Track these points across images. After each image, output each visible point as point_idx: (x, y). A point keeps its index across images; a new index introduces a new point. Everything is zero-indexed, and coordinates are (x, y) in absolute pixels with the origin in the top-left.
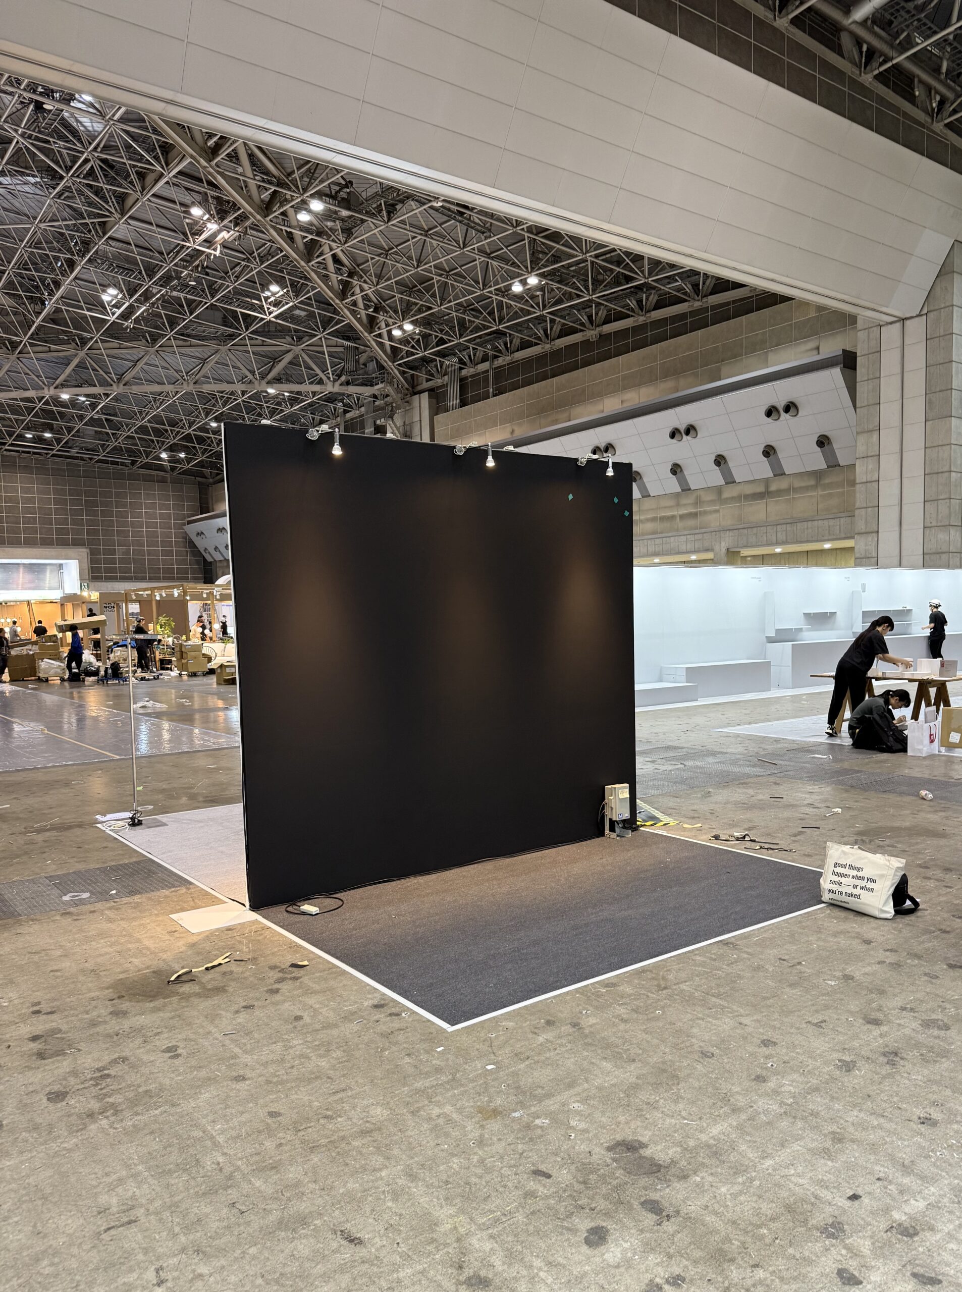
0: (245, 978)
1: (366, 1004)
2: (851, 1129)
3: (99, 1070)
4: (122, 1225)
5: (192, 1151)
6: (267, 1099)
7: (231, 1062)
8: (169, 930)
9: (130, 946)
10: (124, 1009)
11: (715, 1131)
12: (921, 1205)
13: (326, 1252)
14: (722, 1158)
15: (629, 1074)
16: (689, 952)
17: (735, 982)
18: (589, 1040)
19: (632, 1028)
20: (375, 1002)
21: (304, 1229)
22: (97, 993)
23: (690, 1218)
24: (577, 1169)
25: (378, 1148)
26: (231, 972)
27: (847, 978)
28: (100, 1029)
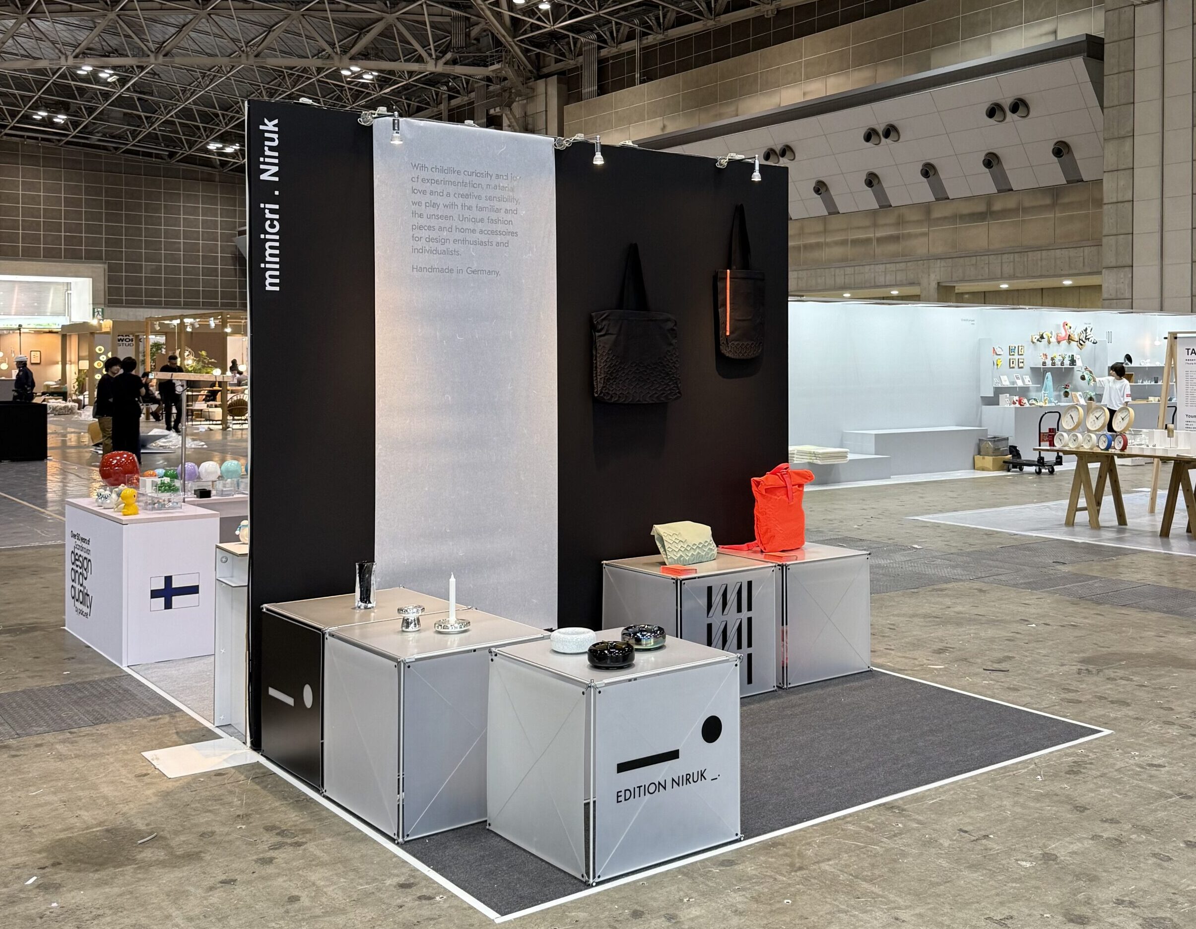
0: (230, 842)
1: (388, 882)
8: (138, 772)
9: (81, 793)
10: (58, 881)
16: (838, 818)
17: (895, 861)
19: (748, 923)
20: (402, 880)
22: (24, 859)
26: (213, 833)
27: (1048, 858)
28: (19, 909)
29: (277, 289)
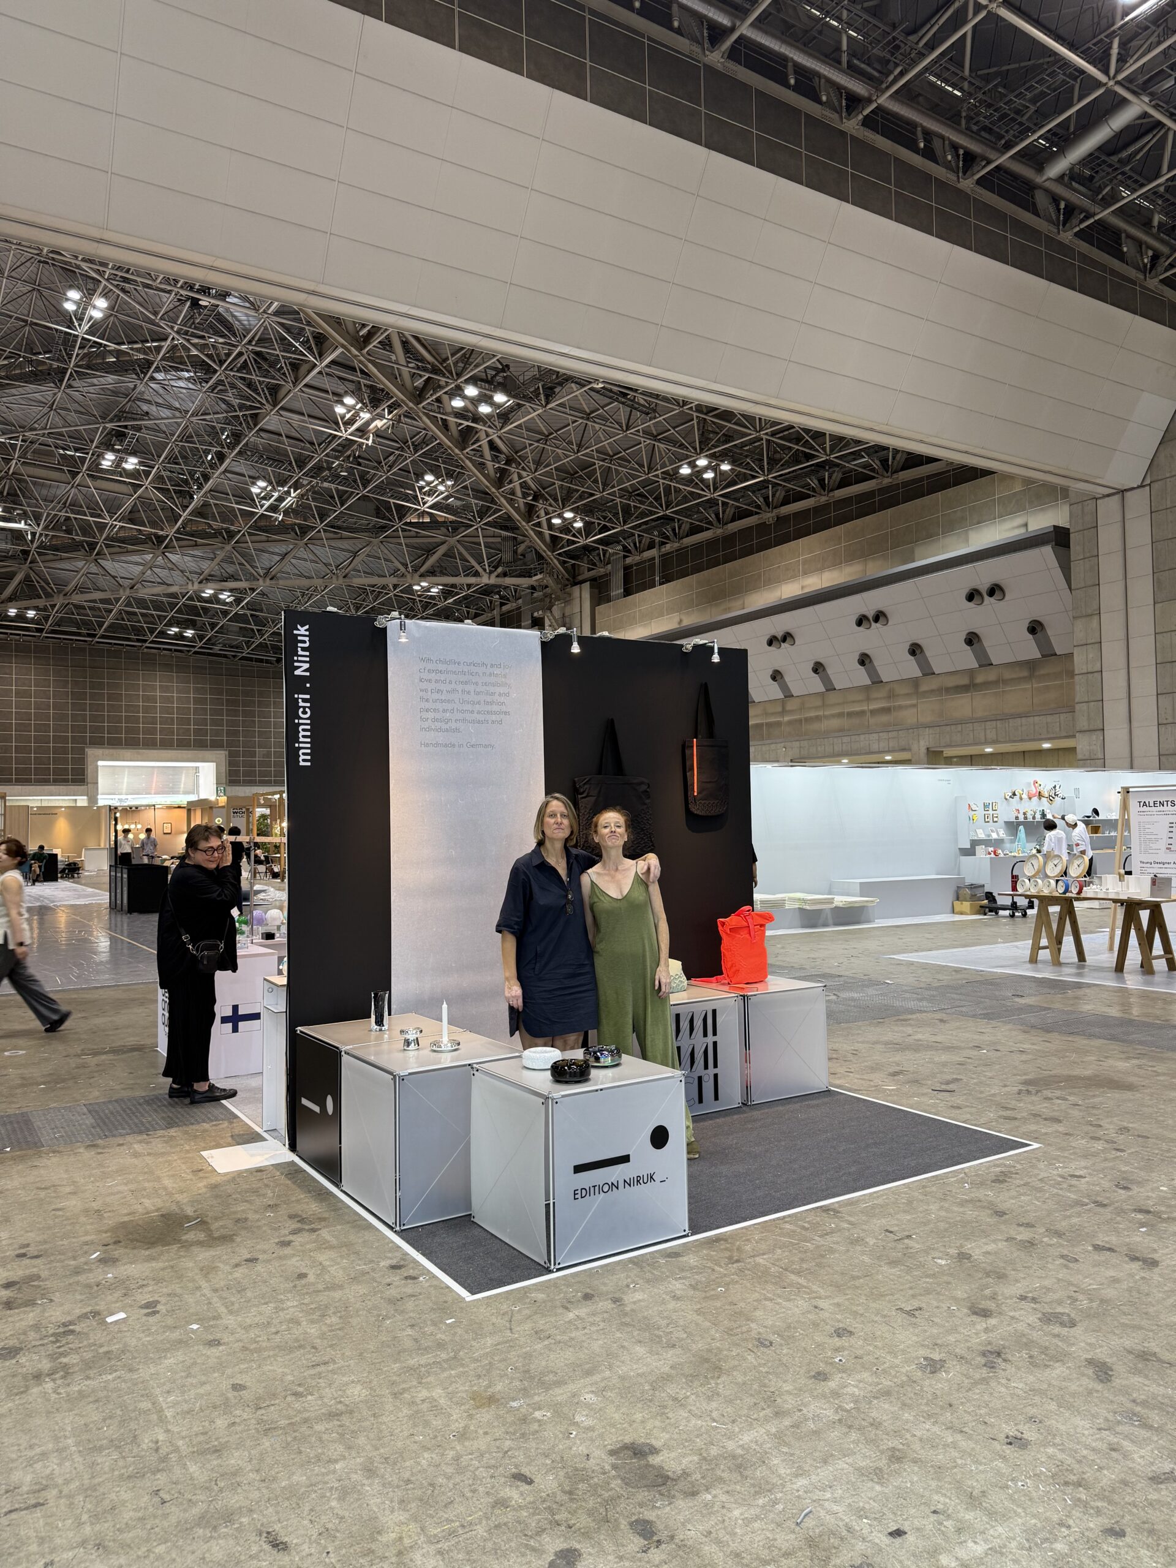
0: (259, 1227)
1: (382, 1264)
2: (917, 1446)
3: (64, 1325)
4: (27, 1508)
5: (133, 1425)
6: (236, 1369)
7: (211, 1323)
8: (195, 1168)
9: (146, 1185)
10: (117, 1256)
11: (746, 1438)
13: (243, 1558)
14: (746, 1473)
15: (663, 1362)
16: (778, 1219)
17: (823, 1256)
18: (627, 1320)
19: (683, 1307)
20: (394, 1262)
21: (226, 1527)
22: (93, 1237)
23: (685, 1546)
24: (567, 1476)
25: (342, 1435)
26: (246, 1219)
27: (963, 1256)
28: (81, 1278)
29: (309, 764)
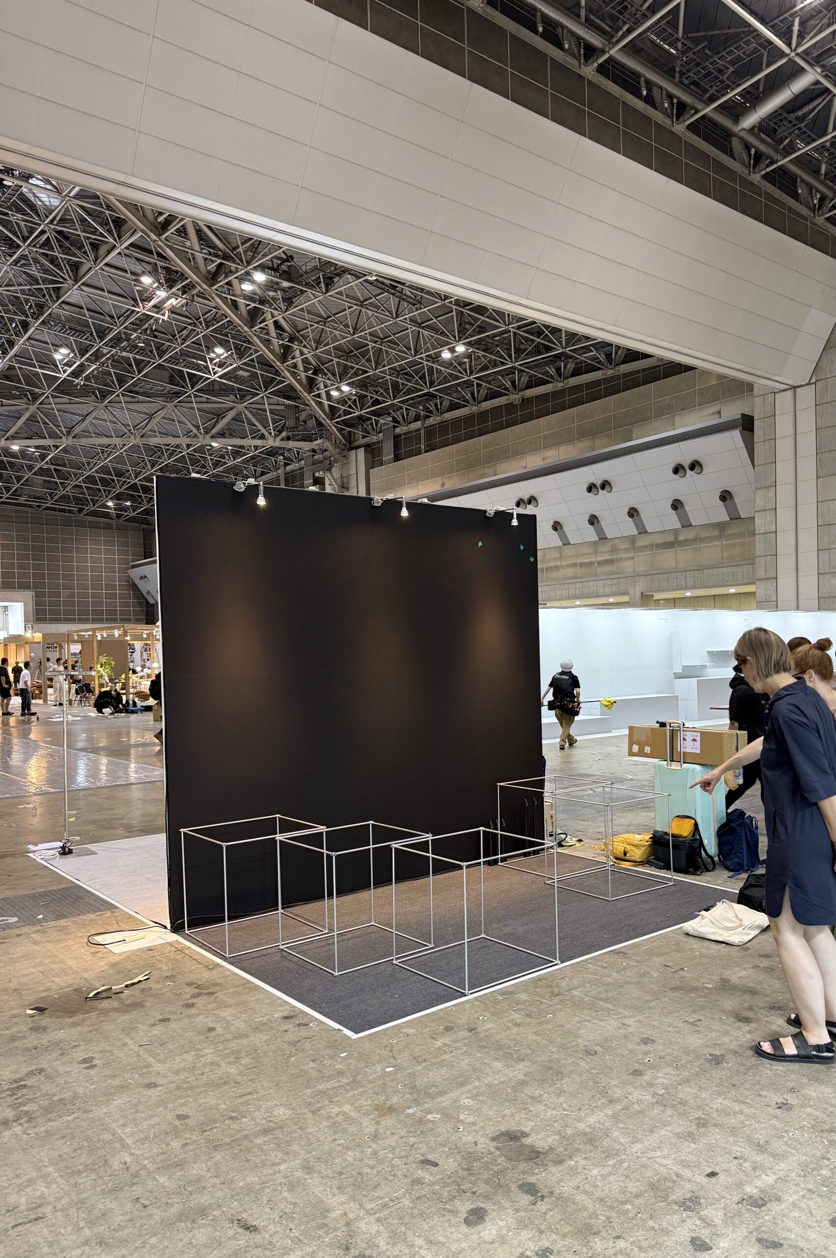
0: (163, 994)
1: (276, 1016)
2: (715, 1115)
3: (15, 1081)
4: (30, 1222)
5: (101, 1153)
6: (176, 1103)
7: (144, 1070)
9: (53, 966)
10: (44, 1025)
11: (591, 1120)
12: (771, 1179)
13: (223, 1240)
14: (596, 1144)
15: (519, 1071)
16: (582, 961)
17: (622, 987)
18: (484, 1043)
19: (524, 1031)
20: (286, 1014)
21: (203, 1219)
22: (18, 1011)
23: (562, 1197)
24: (463, 1158)
25: (278, 1145)
26: (150, 989)
27: (724, 981)
28: (19, 1044)
